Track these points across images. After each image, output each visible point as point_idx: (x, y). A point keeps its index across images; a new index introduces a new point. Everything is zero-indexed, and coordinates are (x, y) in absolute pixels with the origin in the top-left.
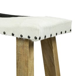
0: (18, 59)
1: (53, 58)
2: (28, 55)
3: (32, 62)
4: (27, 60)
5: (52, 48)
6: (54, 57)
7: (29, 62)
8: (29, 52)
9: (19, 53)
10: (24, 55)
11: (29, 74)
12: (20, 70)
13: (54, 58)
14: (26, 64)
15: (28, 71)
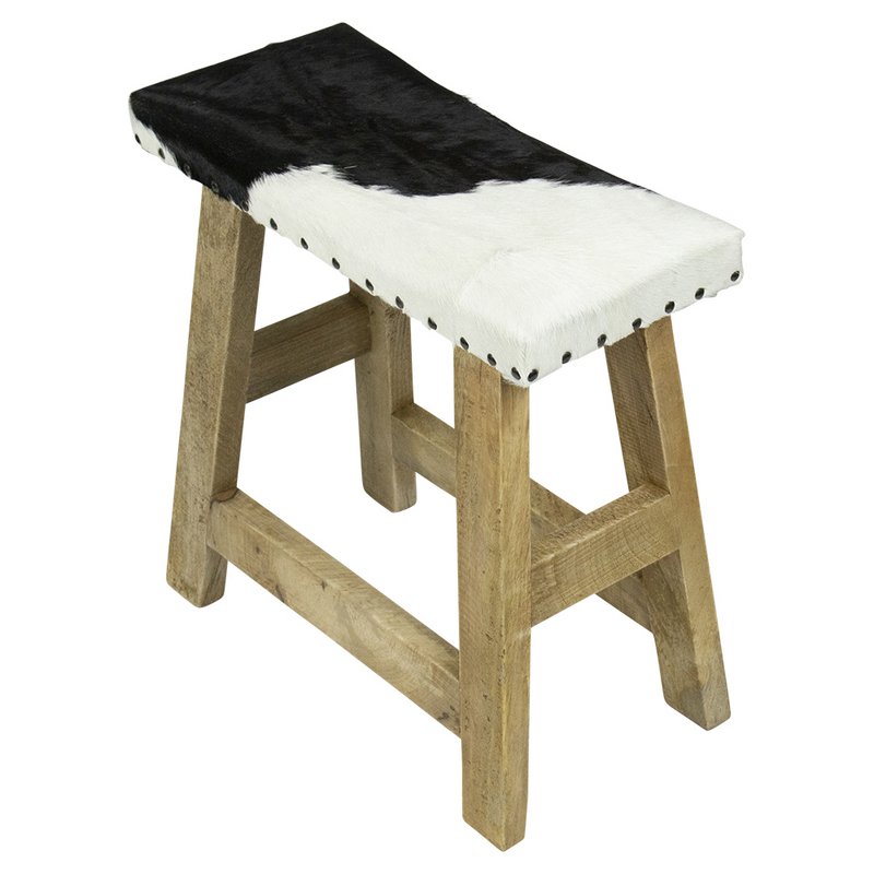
0: (460, 415)
1: (650, 388)
2: (500, 416)
3: (516, 439)
4: (493, 431)
5: (646, 349)
6: (654, 387)
7: (501, 444)
8: (503, 406)
9: (465, 391)
10: (482, 408)
11: (501, 491)
12: (470, 463)
13: (655, 392)
14: (490, 447)
15: (496, 479)
